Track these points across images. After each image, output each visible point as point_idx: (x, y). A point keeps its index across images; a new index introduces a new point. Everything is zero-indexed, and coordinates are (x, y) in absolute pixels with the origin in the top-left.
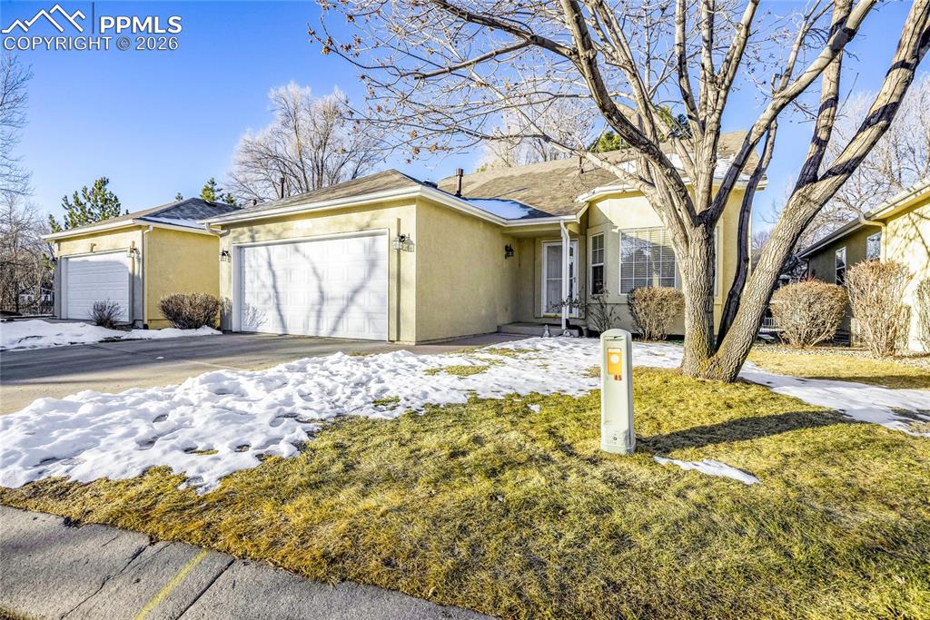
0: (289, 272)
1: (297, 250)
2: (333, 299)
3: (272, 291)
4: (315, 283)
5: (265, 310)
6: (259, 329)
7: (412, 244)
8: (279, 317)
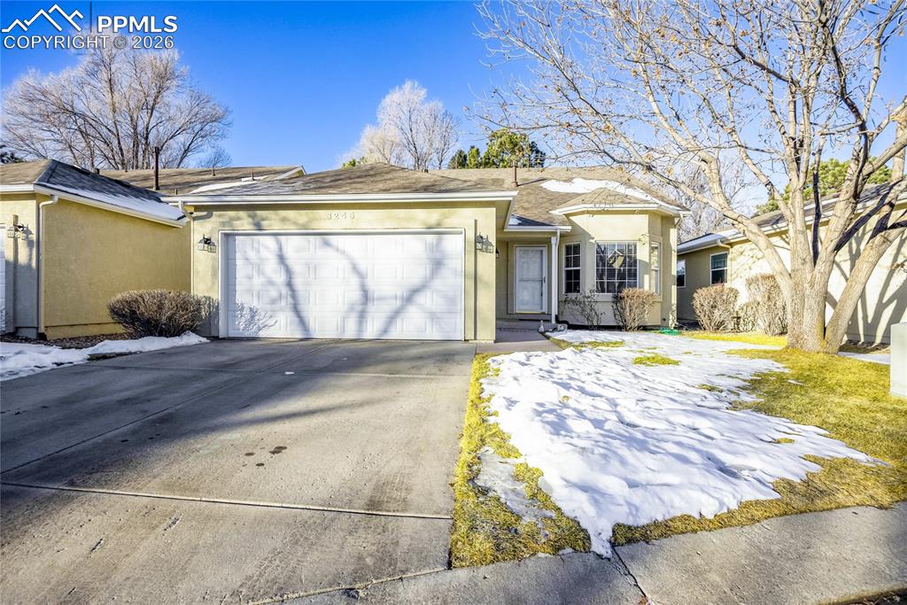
0: (312, 268)
1: (327, 244)
2: (381, 299)
3: (285, 290)
4: (355, 281)
5: (274, 311)
6: (262, 334)
7: (491, 245)
8: (296, 319)
